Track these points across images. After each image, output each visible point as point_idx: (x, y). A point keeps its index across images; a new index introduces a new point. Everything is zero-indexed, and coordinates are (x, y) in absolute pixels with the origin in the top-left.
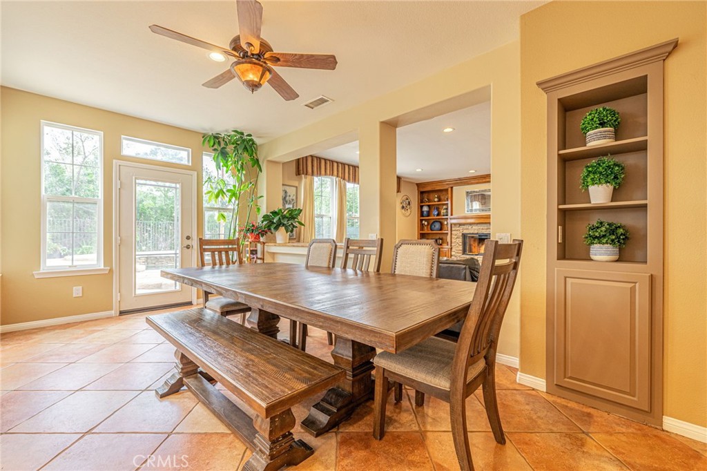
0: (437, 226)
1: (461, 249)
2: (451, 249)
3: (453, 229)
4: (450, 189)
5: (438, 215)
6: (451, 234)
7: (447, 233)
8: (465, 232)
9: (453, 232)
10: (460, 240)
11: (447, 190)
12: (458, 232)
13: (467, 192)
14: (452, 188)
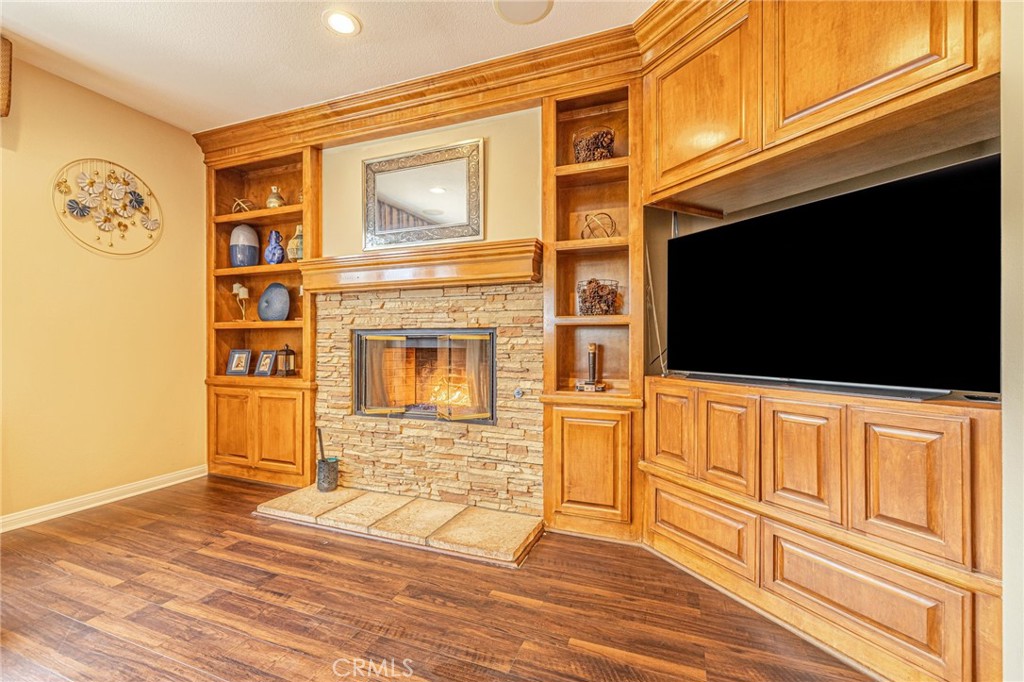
0: (278, 301)
1: (348, 391)
2: (315, 390)
3: (321, 313)
4: (307, 156)
5: (282, 259)
6: (315, 332)
7: (300, 329)
8: (361, 322)
9: (321, 325)
10: (344, 357)
11: (297, 158)
12: (338, 325)
13: (368, 166)
14: (317, 149)
